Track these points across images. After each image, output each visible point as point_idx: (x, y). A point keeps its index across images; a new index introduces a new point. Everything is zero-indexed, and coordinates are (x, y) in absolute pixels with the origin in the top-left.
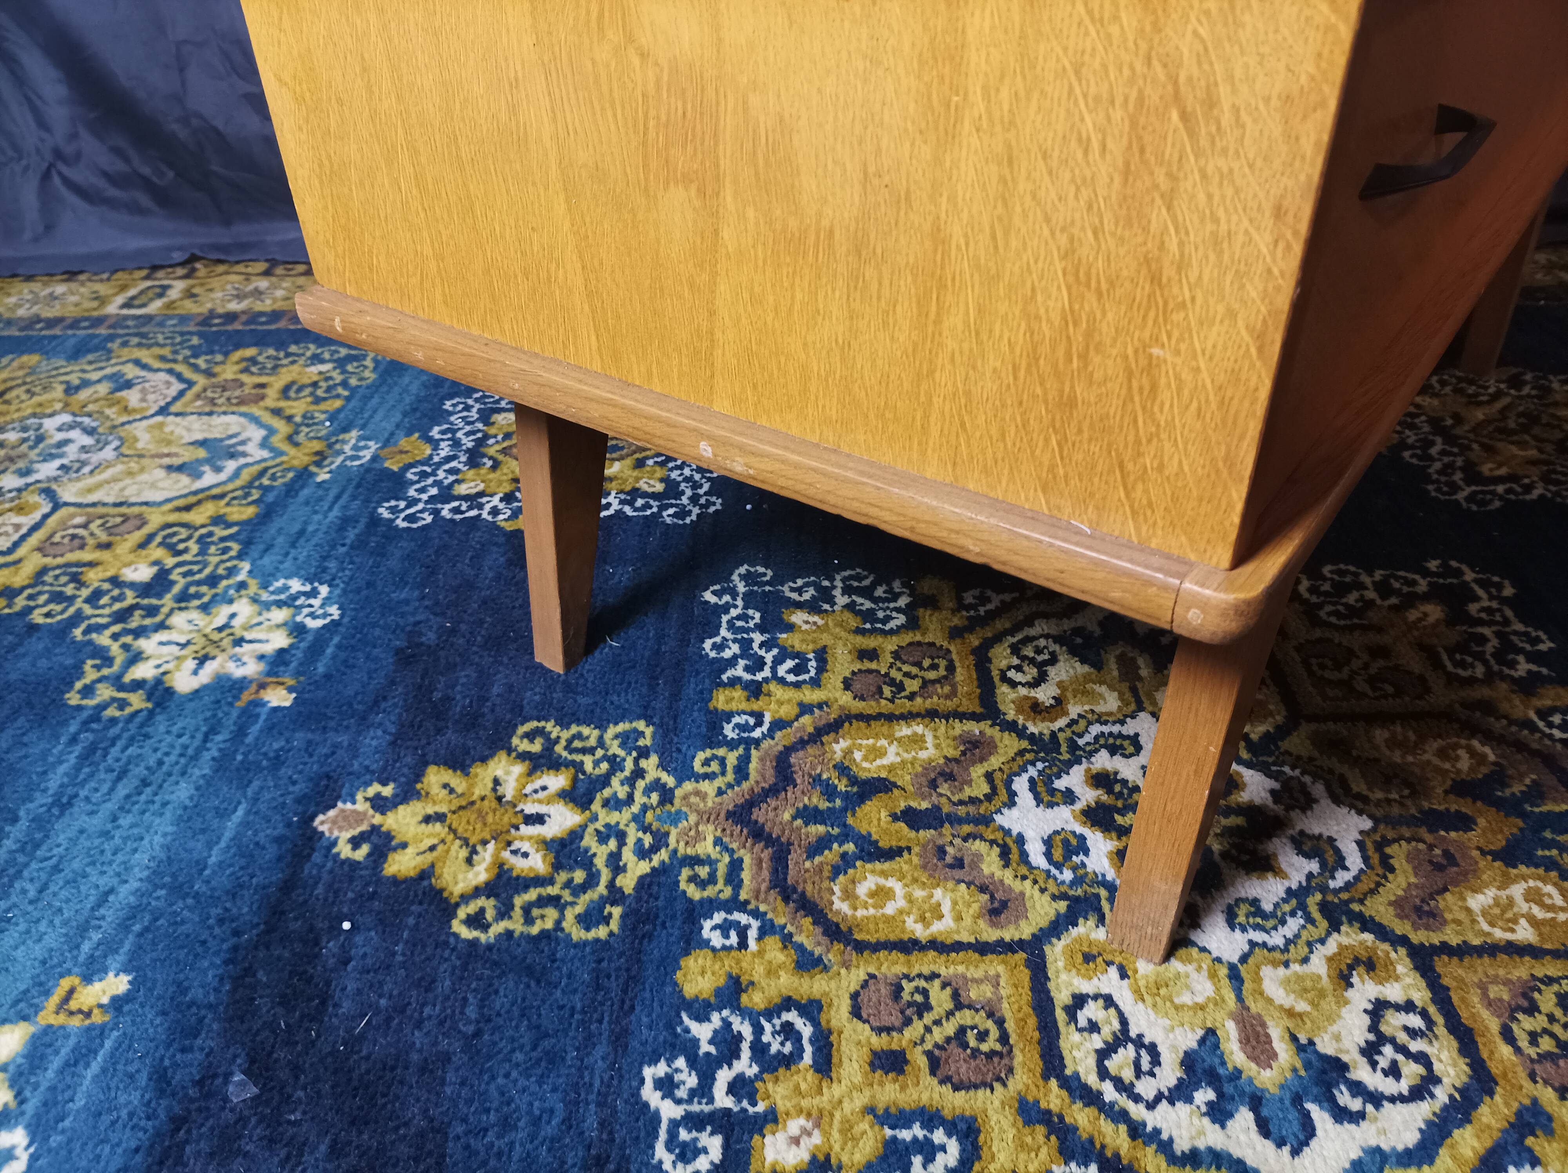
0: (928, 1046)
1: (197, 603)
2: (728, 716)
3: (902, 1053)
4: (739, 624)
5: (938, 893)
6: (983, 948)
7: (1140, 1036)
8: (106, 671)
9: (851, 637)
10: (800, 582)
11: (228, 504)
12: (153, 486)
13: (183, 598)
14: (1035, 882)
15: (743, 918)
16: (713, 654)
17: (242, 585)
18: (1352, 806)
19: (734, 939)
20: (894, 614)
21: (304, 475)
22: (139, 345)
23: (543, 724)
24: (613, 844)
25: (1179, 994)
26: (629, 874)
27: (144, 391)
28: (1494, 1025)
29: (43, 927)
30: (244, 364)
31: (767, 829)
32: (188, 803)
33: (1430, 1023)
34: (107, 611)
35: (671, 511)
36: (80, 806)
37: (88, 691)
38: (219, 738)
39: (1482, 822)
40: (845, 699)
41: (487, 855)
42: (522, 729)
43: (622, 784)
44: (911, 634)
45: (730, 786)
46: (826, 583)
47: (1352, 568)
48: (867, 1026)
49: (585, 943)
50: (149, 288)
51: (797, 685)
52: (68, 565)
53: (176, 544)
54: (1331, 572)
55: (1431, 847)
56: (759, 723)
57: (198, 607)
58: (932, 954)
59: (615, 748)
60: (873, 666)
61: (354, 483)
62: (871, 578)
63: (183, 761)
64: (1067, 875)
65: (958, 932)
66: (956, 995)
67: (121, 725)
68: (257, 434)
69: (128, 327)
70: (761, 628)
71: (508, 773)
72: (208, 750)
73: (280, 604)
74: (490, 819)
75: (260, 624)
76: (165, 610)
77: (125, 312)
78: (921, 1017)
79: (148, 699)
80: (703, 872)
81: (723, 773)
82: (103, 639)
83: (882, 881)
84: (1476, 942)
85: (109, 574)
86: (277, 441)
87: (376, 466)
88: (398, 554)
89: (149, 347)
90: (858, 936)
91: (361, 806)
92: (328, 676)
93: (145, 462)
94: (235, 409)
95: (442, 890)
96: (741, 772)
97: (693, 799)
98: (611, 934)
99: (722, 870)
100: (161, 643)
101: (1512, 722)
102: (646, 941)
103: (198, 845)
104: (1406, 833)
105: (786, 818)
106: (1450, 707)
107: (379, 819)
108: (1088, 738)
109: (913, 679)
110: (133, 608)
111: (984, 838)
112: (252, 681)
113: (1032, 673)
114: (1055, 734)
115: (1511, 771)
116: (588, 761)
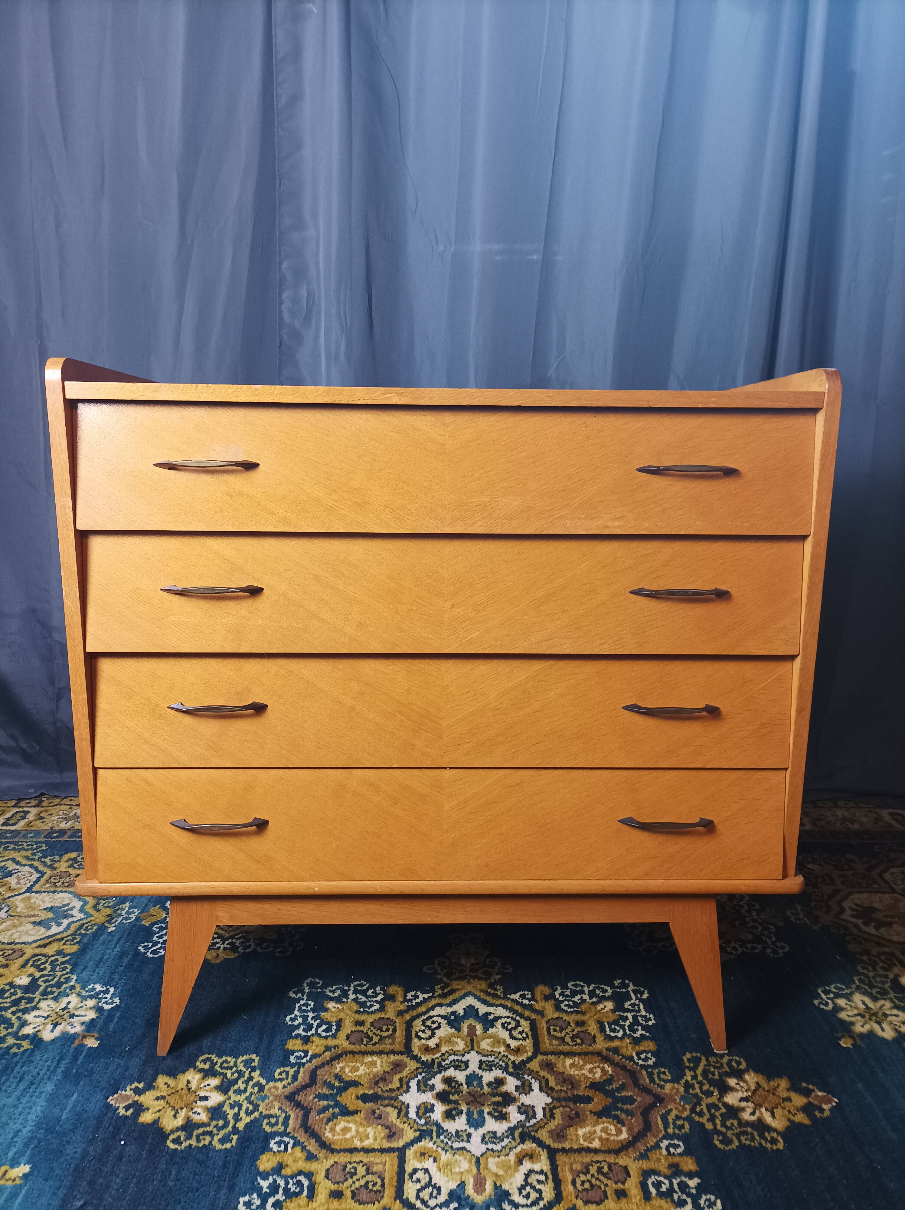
0: (353, 1189)
1: (51, 996)
2: (293, 1052)
3: (342, 1191)
4: (304, 1008)
5: (369, 1129)
6: (382, 1151)
7: (435, 1184)
8: (10, 1030)
9: (353, 1015)
10: (334, 987)
11: (64, 944)
12: (27, 933)
13: (45, 994)
14: (409, 1124)
16: (290, 1023)
17: (73, 987)
18: (546, 1093)
19: (282, 1148)
20: (375, 1004)
21: (102, 928)
22: (14, 849)
23: (210, 1056)
24: (236, 1110)
25: (455, 1168)
26: (243, 1121)
27: (18, 877)
28: (570, 1178)
30: (71, 862)
31: (302, 1103)
32: (51, 1092)
33: (547, 1177)
34: (9, 1000)
35: (279, 950)
38: (65, 1062)
39: (595, 1100)
40: (346, 1044)
41: (182, 1114)
42: (201, 1059)
43: (243, 1083)
44: (380, 1014)
45: (289, 1084)
46: (346, 988)
47: (582, 983)
48: (330, 1182)
49: (221, 1150)
50: (17, 812)
51: (326, 1037)
53: (40, 965)
54: (572, 985)
55: (572, 1110)
56: (306, 1056)
57: (52, 998)
58: (362, 1153)
59: (241, 1067)
60: (361, 1028)
61: (127, 932)
62: (367, 986)
63: (48, 1073)
64: (423, 1121)
65: (374, 1144)
66: (368, 1170)
67: (19, 1056)
68: (78, 904)
69: (7, 838)
70: (313, 1010)
71: (194, 1078)
72: (60, 1068)
73: (91, 997)
74: (185, 1098)
75: (82, 1007)
76: (37, 1000)
77: (5, 828)
78: (352, 1177)
79: (31, 1044)
80: (273, 1121)
81: (287, 1078)
82: (8, 1014)
83: (347, 1125)
84: (576, 1147)
85: (8, 981)
86: (88, 908)
87: (138, 923)
88: (148, 972)
89: (19, 851)
90: (333, 1147)
91: (129, 1092)
92: (115, 1032)
93: (22, 919)
94: (67, 889)
95: (163, 1129)
96: (295, 1077)
97: (272, 1090)
98: (232, 1146)
99: (281, 1120)
100: (35, 1017)
101: (623, 1057)
102: (246, 1149)
103: (57, 1111)
104: (564, 1104)
105: (311, 1097)
106: (601, 1050)
107: (137, 1098)
108: (447, 1062)
109: (377, 1036)
110: (21, 999)
111: (392, 1106)
112: (79, 1035)
113: (429, 1033)
114: (433, 1060)
115: (615, 1079)
116: (229, 1073)
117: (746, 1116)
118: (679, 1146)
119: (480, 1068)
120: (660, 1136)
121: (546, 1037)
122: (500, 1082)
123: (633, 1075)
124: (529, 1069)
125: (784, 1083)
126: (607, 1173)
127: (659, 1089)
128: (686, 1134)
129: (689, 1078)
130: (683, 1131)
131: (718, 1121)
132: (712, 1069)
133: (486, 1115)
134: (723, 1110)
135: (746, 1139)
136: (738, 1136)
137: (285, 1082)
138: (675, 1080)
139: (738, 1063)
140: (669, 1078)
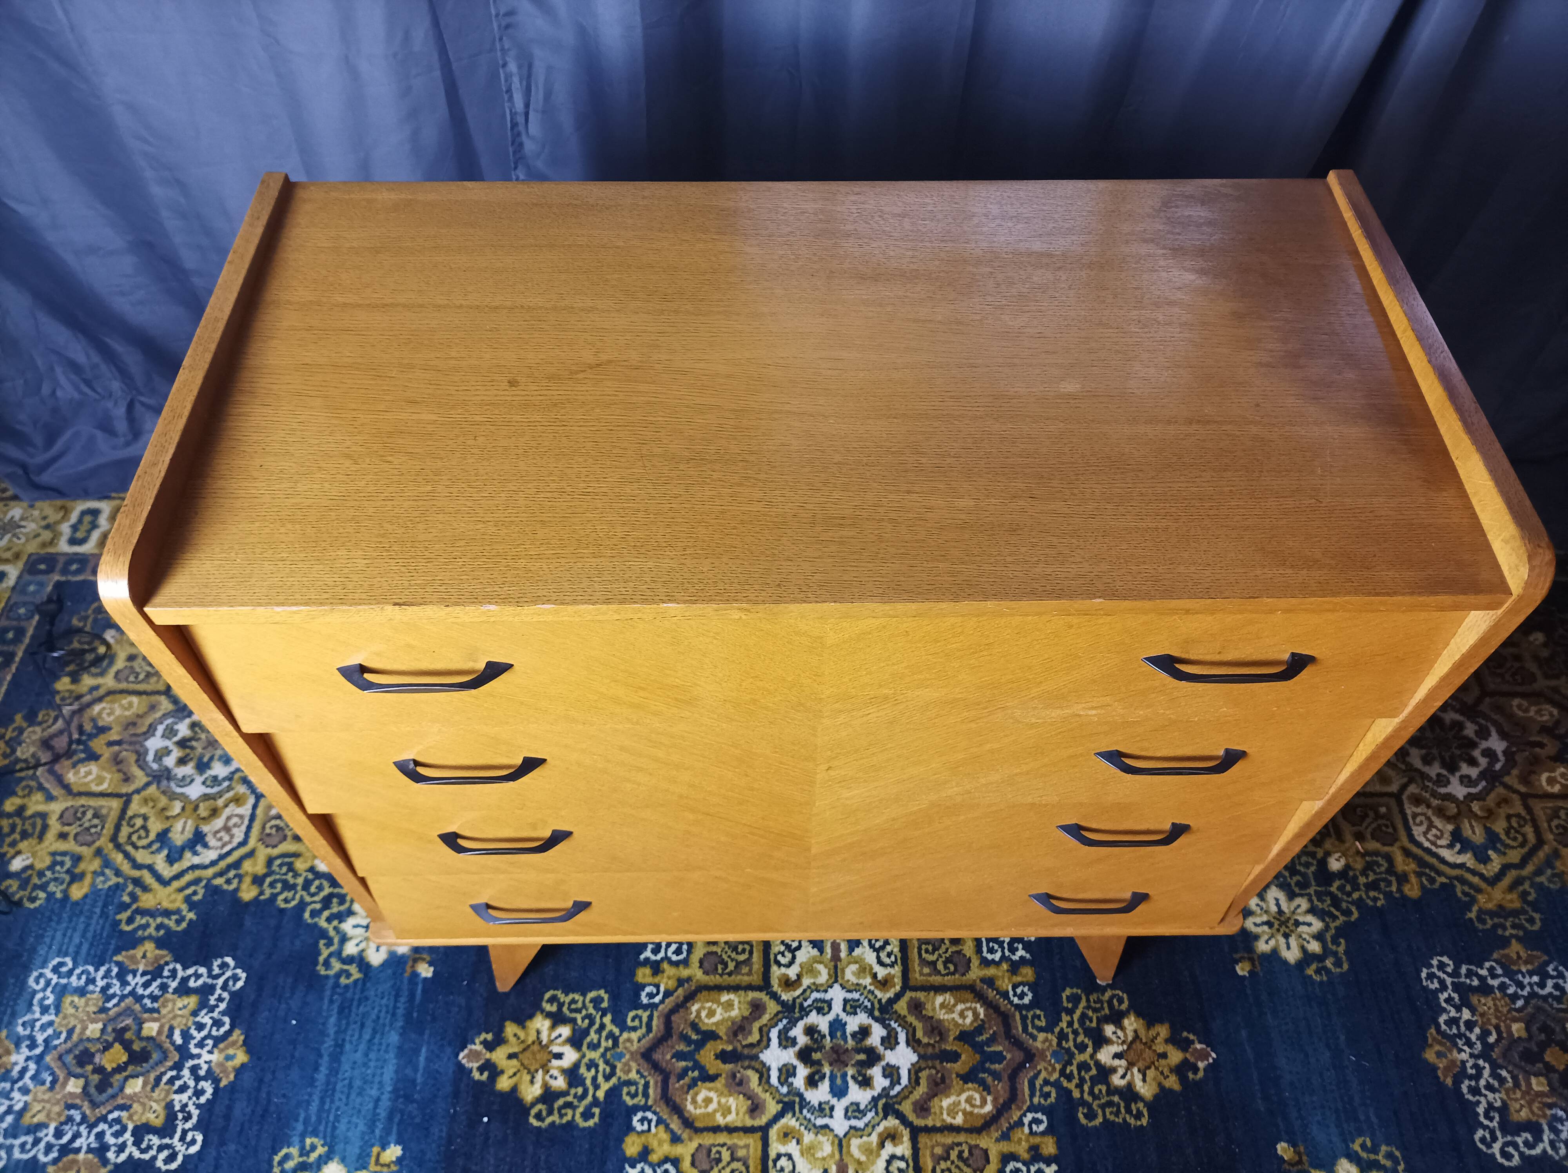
2: (643, 987)
5: (731, 1100)
6: (745, 1130)
8: (332, 949)
14: (771, 1093)
15: (649, 1115)
18: (913, 1048)
19: (646, 1127)
23: (556, 992)
24: (593, 1071)
25: (817, 1152)
26: (602, 1089)
28: (930, 1166)
29: (354, 1119)
31: (660, 1063)
32: (398, 1044)
33: (908, 1165)
34: (316, 898)
36: (348, 1047)
37: (327, 964)
38: (402, 1000)
39: (963, 1057)
40: (700, 974)
41: (539, 1078)
42: (546, 997)
43: (595, 1033)
45: (644, 1036)
48: (696, 1170)
49: (584, 1129)
51: (677, 964)
52: (283, 856)
55: (937, 1073)
56: (658, 993)
58: (725, 1133)
59: (591, 1009)
60: (714, 949)
63: (388, 1016)
64: (784, 1090)
65: (737, 1121)
66: (732, 1154)
67: (351, 990)
71: (542, 1026)
72: (399, 1008)
74: (538, 1056)
76: (348, 899)
79: (360, 970)
81: (641, 1027)
82: (323, 924)
83: (708, 1093)
84: (938, 1125)
85: (308, 865)
90: (696, 1124)
91: (478, 1047)
95: (522, 1099)
96: (649, 1026)
97: (628, 1045)
98: (596, 1124)
99: (640, 1088)
100: (354, 926)
101: (998, 992)
102: (610, 1127)
103: (410, 1072)
104: (930, 1064)
105: (668, 1057)
106: (975, 981)
107: (488, 1055)
108: (809, 1002)
109: (732, 960)
110: (331, 896)
111: (753, 1068)
112: (408, 957)
113: (789, 956)
114: (794, 1000)
115: (987, 1026)
116: (579, 1017)
117: (1117, 1080)
118: (1041, 1122)
119: (844, 1010)
120: (1025, 1108)
121: (917, 961)
122: (864, 1032)
123: (1005, 1019)
124: (896, 1012)
125: (1163, 1031)
126: (967, 1159)
127: (1031, 1041)
128: (1051, 1105)
129: (1064, 1025)
130: (1049, 1101)
131: (1086, 1088)
132: (1090, 1013)
133: (849, 1078)
134: (1094, 1072)
135: (1111, 1113)
136: (1103, 1107)
137: (639, 1033)
138: (1048, 1029)
139: (1121, 1001)
140: (1044, 1024)
